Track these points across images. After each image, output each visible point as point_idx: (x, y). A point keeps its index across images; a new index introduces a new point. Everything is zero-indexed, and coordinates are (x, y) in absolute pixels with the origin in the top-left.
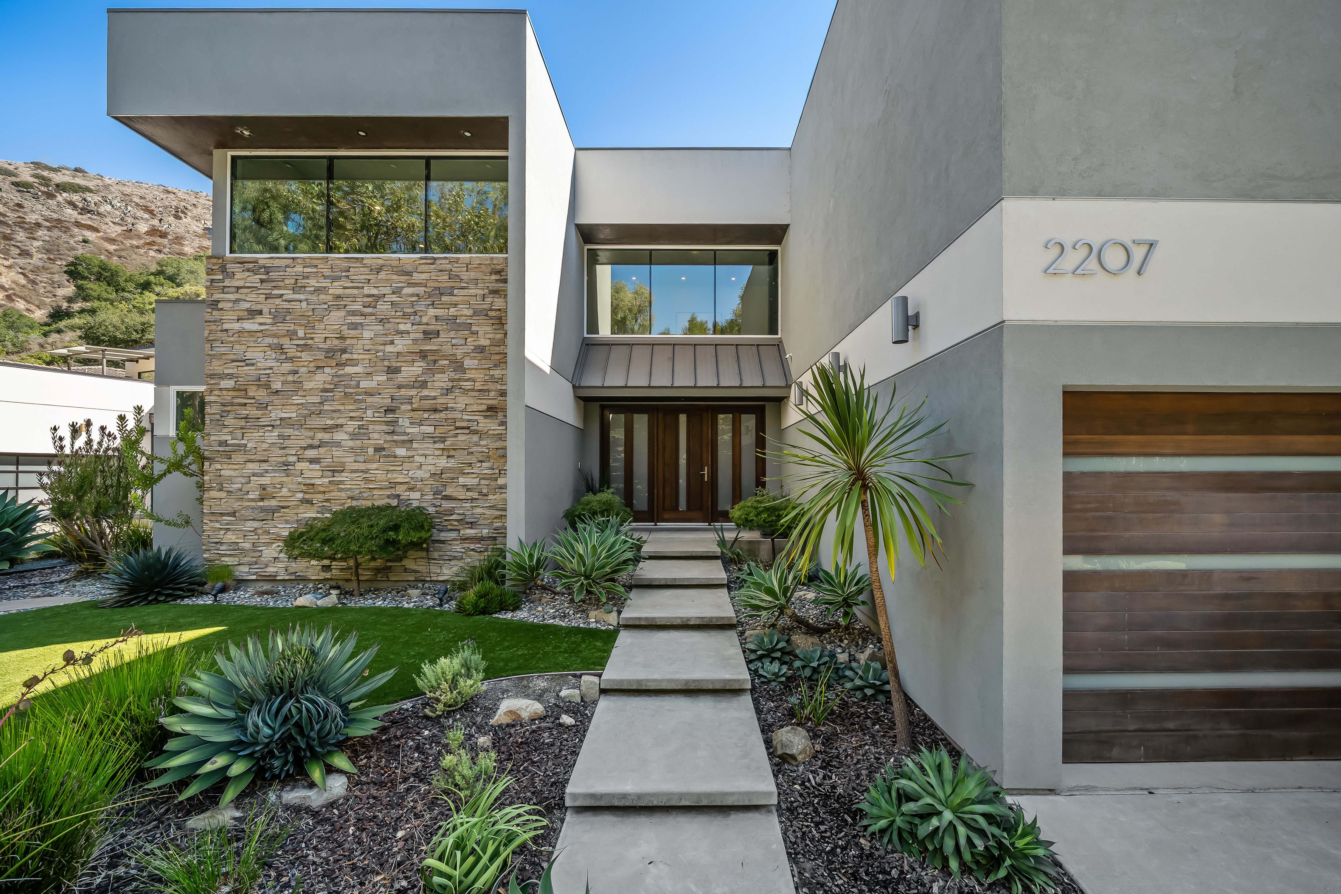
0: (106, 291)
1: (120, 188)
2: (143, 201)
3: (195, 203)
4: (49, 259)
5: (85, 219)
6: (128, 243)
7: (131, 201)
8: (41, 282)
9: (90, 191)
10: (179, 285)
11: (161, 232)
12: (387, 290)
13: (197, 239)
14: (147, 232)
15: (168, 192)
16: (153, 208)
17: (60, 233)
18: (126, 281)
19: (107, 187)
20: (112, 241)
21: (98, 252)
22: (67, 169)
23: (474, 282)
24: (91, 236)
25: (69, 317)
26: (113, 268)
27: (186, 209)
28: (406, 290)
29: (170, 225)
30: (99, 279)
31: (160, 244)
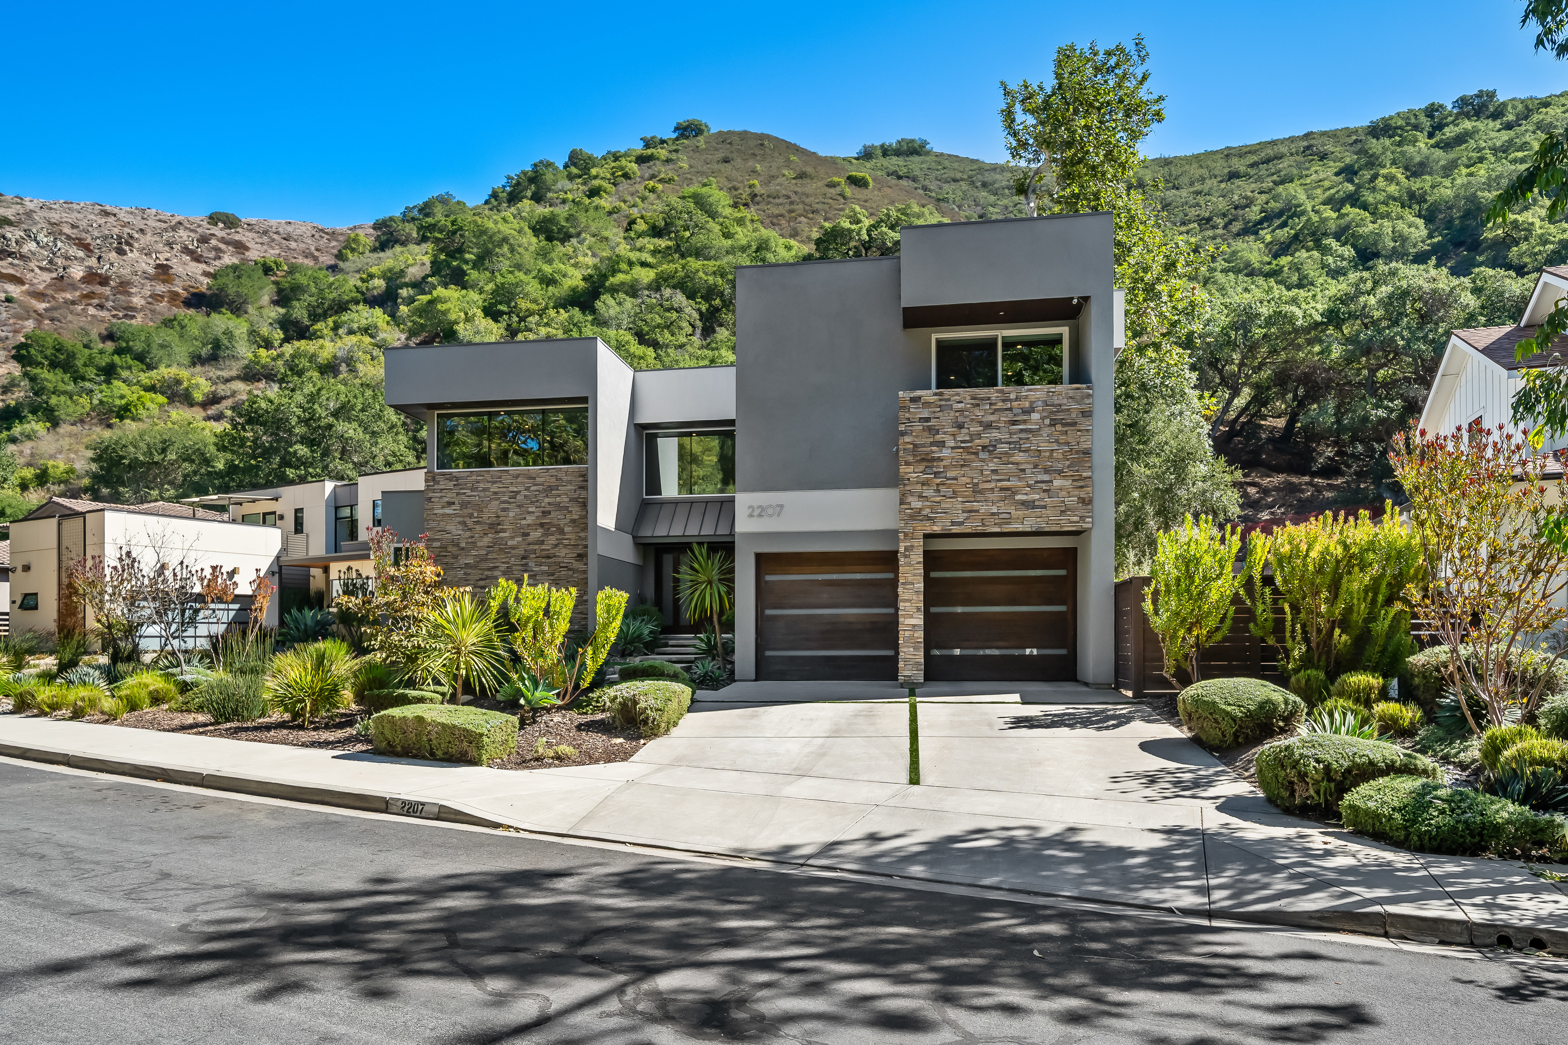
0: (63, 382)
1: (46, 215)
2: (75, 231)
3: (143, 227)
5: (5, 267)
6: (62, 296)
7: (61, 233)
9: (9, 223)
10: (150, 367)
11: (100, 275)
13: (148, 283)
14: (83, 278)
15: (107, 214)
16: (89, 241)
18: (85, 365)
19: (29, 214)
20: (40, 296)
21: (25, 315)
23: (570, 482)
24: (14, 290)
25: (21, 419)
26: (70, 348)
27: (131, 237)
28: (533, 488)
29: (112, 264)
30: (54, 365)
31: (100, 296)
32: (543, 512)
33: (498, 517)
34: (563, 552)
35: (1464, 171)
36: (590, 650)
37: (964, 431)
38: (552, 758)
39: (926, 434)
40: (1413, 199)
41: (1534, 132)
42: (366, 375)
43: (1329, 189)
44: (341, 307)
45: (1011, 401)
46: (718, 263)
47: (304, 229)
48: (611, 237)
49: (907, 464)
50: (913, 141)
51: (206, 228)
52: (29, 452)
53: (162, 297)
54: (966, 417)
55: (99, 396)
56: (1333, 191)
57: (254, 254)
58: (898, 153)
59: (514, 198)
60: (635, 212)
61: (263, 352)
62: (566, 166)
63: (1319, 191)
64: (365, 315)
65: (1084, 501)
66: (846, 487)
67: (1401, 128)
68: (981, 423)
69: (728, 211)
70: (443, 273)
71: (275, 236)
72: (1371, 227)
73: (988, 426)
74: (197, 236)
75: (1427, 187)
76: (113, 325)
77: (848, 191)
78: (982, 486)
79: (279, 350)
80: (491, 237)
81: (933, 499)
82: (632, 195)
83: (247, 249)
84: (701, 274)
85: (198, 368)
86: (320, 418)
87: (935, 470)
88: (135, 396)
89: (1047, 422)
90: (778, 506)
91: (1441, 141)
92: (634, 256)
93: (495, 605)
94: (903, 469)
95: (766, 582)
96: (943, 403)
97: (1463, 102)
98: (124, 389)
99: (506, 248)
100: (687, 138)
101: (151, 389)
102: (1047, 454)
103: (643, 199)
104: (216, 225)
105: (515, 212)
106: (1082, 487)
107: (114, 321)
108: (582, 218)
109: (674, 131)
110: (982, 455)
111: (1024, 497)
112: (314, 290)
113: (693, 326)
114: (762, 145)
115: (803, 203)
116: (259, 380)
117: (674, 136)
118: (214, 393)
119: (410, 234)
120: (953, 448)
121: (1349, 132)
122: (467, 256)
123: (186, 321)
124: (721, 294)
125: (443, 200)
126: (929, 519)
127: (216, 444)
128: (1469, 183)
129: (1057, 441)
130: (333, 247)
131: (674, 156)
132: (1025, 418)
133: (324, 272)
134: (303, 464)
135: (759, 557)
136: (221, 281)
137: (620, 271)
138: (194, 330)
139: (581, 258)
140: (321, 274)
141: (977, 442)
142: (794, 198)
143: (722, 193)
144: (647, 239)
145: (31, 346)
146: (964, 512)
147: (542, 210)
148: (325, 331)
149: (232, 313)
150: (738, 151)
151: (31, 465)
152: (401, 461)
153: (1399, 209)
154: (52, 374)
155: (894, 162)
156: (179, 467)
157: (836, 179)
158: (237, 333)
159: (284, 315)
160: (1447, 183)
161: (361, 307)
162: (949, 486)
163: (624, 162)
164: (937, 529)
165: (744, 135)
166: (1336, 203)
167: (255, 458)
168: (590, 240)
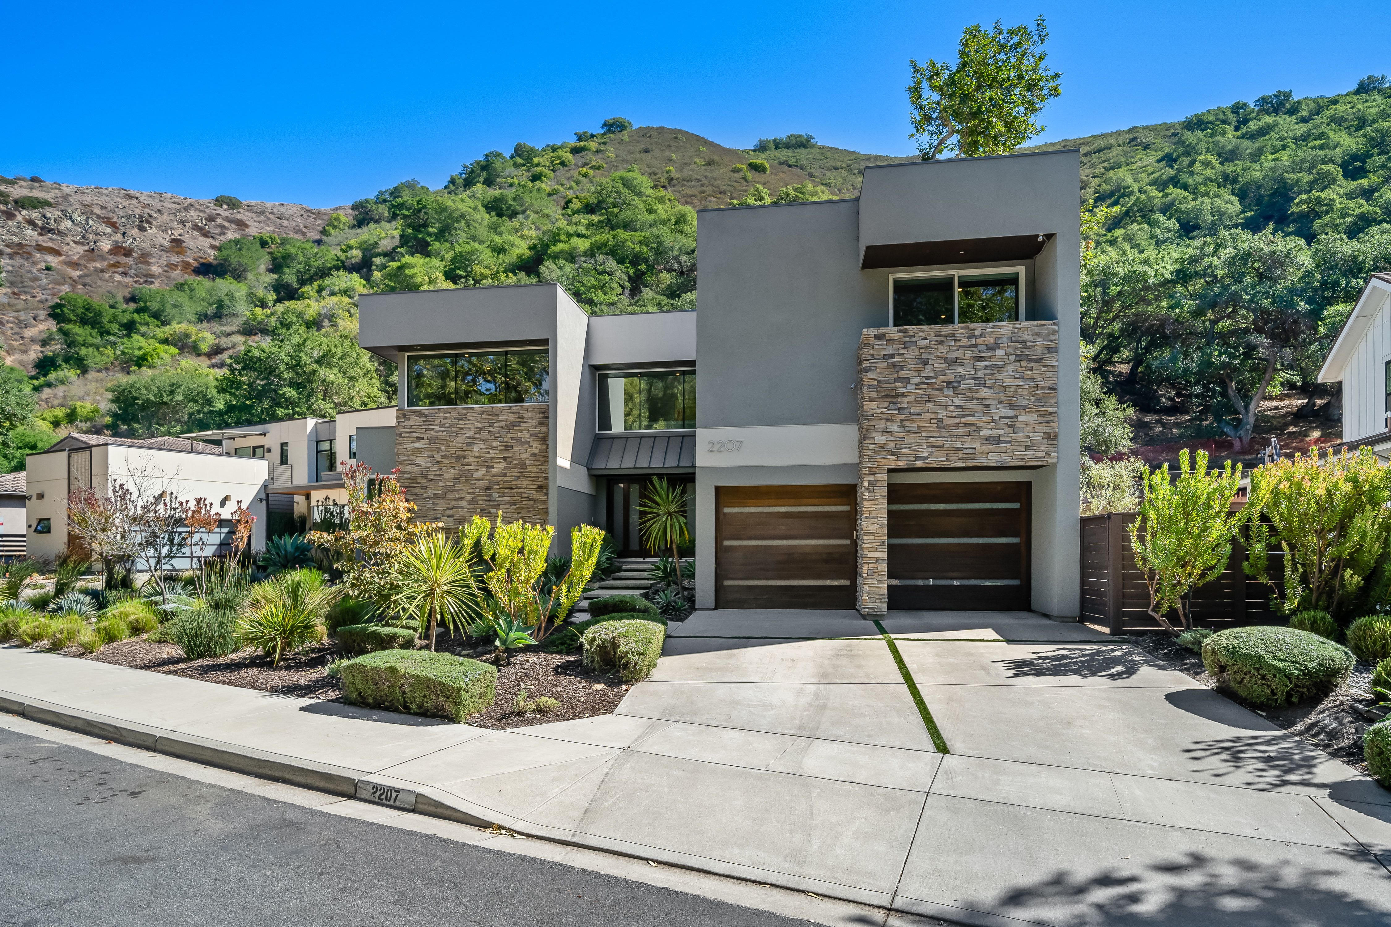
0: (91, 335)
1: (80, 198)
2: (104, 211)
3: (160, 208)
4: (14, 293)
5: (45, 241)
6: (91, 266)
7: (92, 213)
8: (8, 322)
9: (48, 204)
10: (165, 323)
11: (124, 248)
12: (486, 425)
13: (165, 255)
14: (110, 250)
15: (130, 197)
16: (115, 219)
17: (22, 261)
18: (110, 322)
19: (66, 197)
20: (74, 265)
21: (62, 281)
22: (24, 180)
23: (531, 418)
24: (53, 261)
25: (56, 367)
26: (97, 307)
27: (151, 216)
28: (496, 424)
29: (134, 239)
30: (84, 322)
31: (125, 265)
32: (506, 447)
33: (464, 451)
34: (524, 483)
35: (1270, 157)
36: (564, 587)
37: (928, 367)
38: (534, 711)
39: (890, 370)
40: (1228, 180)
41: (1328, 124)
42: (345, 329)
43: (1152, 173)
44: (323, 273)
45: (975, 337)
46: (643, 234)
47: (294, 209)
48: (551, 213)
49: (872, 400)
50: (800, 136)
51: (213, 209)
52: (61, 394)
53: (176, 266)
54: (931, 353)
55: (121, 348)
56: (1156, 175)
57: (253, 231)
58: (788, 146)
59: (468, 183)
60: (570, 194)
61: (258, 311)
62: (512, 157)
63: (1143, 175)
64: (345, 279)
65: (1048, 436)
66: (805, 423)
67: (1211, 122)
68: (945, 360)
69: (650, 192)
70: (410, 244)
71: (271, 216)
72: (1192, 204)
73: (953, 362)
74: (206, 215)
75: (1239, 170)
76: (136, 289)
77: (750, 175)
78: (946, 421)
79: (272, 309)
80: (450, 214)
81: (897, 434)
82: (568, 179)
83: (247, 226)
84: (629, 243)
85: (205, 324)
86: (306, 364)
87: (899, 405)
88: (152, 347)
89: (1012, 358)
90: (738, 441)
91: (1247, 132)
92: (571, 229)
93: (468, 543)
94: (867, 405)
95: (725, 514)
96: (908, 340)
97: (1263, 101)
98: (142, 341)
99: (463, 224)
100: (613, 132)
101: (165, 341)
102: (1012, 390)
103: (578, 183)
104: (221, 206)
105: (470, 194)
106: (1047, 422)
107: (136, 286)
108: (527, 198)
109: (603, 127)
110: (946, 391)
111: (989, 433)
112: (301, 258)
113: (623, 287)
114: (676, 138)
115: (712, 185)
116: (256, 334)
117: (603, 131)
118: (217, 345)
119: (382, 214)
120: (917, 384)
121: (1168, 127)
122: (430, 230)
123: (195, 285)
124: (646, 260)
125: (410, 185)
126: (893, 454)
127: (216, 387)
128: (1276, 166)
129: (1022, 377)
130: (319, 225)
131: (603, 147)
132: (990, 354)
133: (310, 244)
134: (291, 403)
135: (719, 491)
136: (225, 253)
137: (560, 241)
138: (201, 293)
139: (526, 232)
140: (308, 246)
141: (942, 378)
142: (705, 181)
143: (644, 177)
144: (581, 216)
145: (64, 306)
146: (928, 447)
147: (494, 192)
148: (311, 293)
149: (234, 278)
150: (657, 143)
151: (63, 406)
152: (375, 402)
153: (1216, 189)
154: (82, 330)
155: (784, 154)
156: (186, 407)
157: (739, 166)
158: (237, 294)
159: (277, 280)
160: (1256, 166)
161: (341, 273)
162: (914, 421)
163: (561, 152)
164: (901, 464)
165: (661, 130)
166: (1161, 185)
167: (250, 399)
168: (533, 216)
